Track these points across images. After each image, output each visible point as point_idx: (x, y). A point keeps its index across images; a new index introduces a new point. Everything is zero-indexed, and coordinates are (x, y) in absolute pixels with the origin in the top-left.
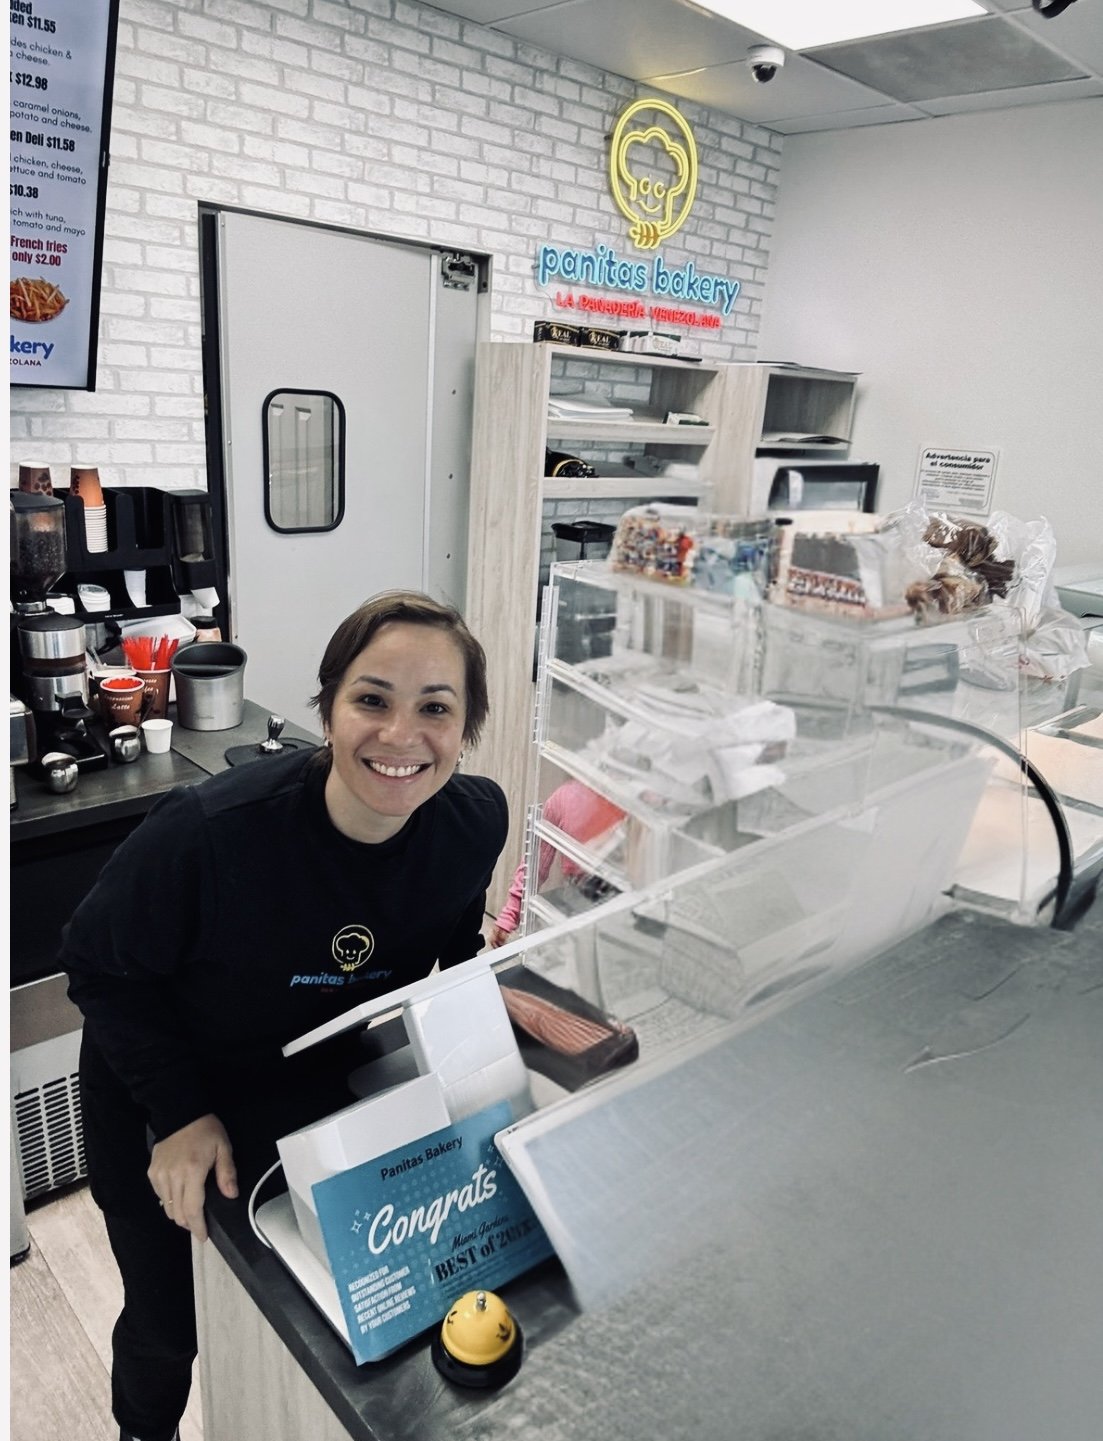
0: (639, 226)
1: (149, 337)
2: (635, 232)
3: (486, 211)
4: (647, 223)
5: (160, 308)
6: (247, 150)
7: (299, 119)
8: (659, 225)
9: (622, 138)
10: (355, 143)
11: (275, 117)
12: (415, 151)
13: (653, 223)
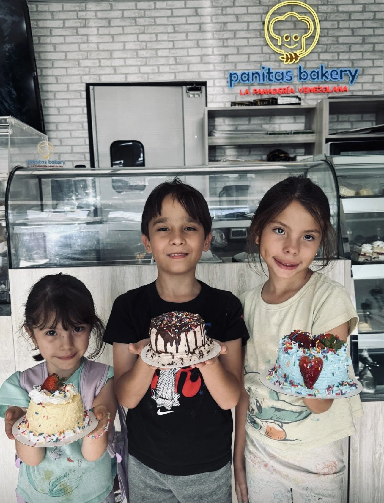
0: (285, 55)
1: (70, 128)
2: (283, 58)
3: (202, 65)
4: (290, 53)
5: (74, 119)
6: (102, 64)
7: (120, 50)
8: (298, 52)
9: (269, 22)
10: (142, 53)
11: (111, 52)
12: (168, 50)
13: (295, 52)
